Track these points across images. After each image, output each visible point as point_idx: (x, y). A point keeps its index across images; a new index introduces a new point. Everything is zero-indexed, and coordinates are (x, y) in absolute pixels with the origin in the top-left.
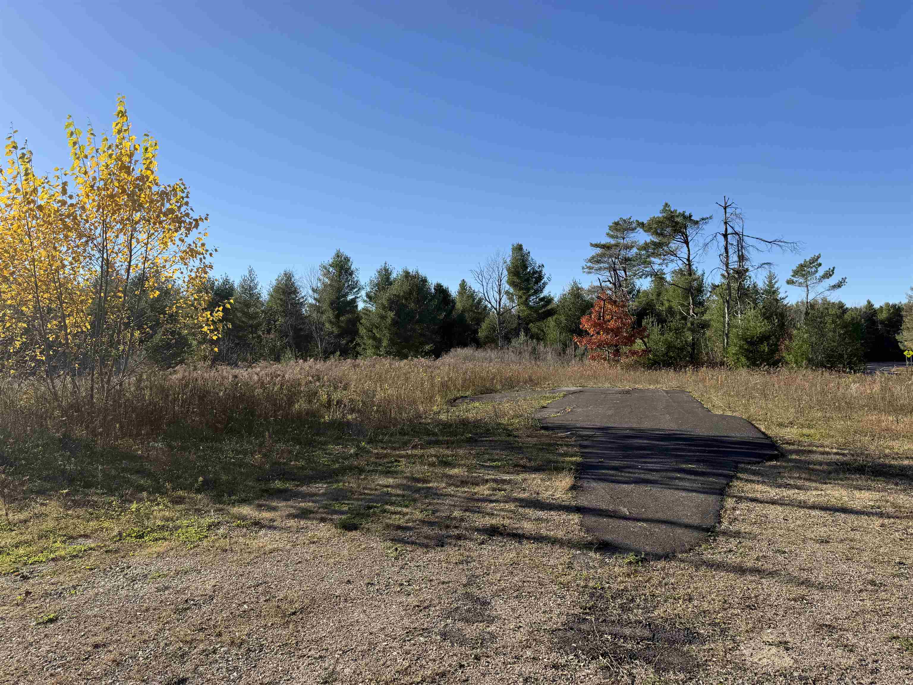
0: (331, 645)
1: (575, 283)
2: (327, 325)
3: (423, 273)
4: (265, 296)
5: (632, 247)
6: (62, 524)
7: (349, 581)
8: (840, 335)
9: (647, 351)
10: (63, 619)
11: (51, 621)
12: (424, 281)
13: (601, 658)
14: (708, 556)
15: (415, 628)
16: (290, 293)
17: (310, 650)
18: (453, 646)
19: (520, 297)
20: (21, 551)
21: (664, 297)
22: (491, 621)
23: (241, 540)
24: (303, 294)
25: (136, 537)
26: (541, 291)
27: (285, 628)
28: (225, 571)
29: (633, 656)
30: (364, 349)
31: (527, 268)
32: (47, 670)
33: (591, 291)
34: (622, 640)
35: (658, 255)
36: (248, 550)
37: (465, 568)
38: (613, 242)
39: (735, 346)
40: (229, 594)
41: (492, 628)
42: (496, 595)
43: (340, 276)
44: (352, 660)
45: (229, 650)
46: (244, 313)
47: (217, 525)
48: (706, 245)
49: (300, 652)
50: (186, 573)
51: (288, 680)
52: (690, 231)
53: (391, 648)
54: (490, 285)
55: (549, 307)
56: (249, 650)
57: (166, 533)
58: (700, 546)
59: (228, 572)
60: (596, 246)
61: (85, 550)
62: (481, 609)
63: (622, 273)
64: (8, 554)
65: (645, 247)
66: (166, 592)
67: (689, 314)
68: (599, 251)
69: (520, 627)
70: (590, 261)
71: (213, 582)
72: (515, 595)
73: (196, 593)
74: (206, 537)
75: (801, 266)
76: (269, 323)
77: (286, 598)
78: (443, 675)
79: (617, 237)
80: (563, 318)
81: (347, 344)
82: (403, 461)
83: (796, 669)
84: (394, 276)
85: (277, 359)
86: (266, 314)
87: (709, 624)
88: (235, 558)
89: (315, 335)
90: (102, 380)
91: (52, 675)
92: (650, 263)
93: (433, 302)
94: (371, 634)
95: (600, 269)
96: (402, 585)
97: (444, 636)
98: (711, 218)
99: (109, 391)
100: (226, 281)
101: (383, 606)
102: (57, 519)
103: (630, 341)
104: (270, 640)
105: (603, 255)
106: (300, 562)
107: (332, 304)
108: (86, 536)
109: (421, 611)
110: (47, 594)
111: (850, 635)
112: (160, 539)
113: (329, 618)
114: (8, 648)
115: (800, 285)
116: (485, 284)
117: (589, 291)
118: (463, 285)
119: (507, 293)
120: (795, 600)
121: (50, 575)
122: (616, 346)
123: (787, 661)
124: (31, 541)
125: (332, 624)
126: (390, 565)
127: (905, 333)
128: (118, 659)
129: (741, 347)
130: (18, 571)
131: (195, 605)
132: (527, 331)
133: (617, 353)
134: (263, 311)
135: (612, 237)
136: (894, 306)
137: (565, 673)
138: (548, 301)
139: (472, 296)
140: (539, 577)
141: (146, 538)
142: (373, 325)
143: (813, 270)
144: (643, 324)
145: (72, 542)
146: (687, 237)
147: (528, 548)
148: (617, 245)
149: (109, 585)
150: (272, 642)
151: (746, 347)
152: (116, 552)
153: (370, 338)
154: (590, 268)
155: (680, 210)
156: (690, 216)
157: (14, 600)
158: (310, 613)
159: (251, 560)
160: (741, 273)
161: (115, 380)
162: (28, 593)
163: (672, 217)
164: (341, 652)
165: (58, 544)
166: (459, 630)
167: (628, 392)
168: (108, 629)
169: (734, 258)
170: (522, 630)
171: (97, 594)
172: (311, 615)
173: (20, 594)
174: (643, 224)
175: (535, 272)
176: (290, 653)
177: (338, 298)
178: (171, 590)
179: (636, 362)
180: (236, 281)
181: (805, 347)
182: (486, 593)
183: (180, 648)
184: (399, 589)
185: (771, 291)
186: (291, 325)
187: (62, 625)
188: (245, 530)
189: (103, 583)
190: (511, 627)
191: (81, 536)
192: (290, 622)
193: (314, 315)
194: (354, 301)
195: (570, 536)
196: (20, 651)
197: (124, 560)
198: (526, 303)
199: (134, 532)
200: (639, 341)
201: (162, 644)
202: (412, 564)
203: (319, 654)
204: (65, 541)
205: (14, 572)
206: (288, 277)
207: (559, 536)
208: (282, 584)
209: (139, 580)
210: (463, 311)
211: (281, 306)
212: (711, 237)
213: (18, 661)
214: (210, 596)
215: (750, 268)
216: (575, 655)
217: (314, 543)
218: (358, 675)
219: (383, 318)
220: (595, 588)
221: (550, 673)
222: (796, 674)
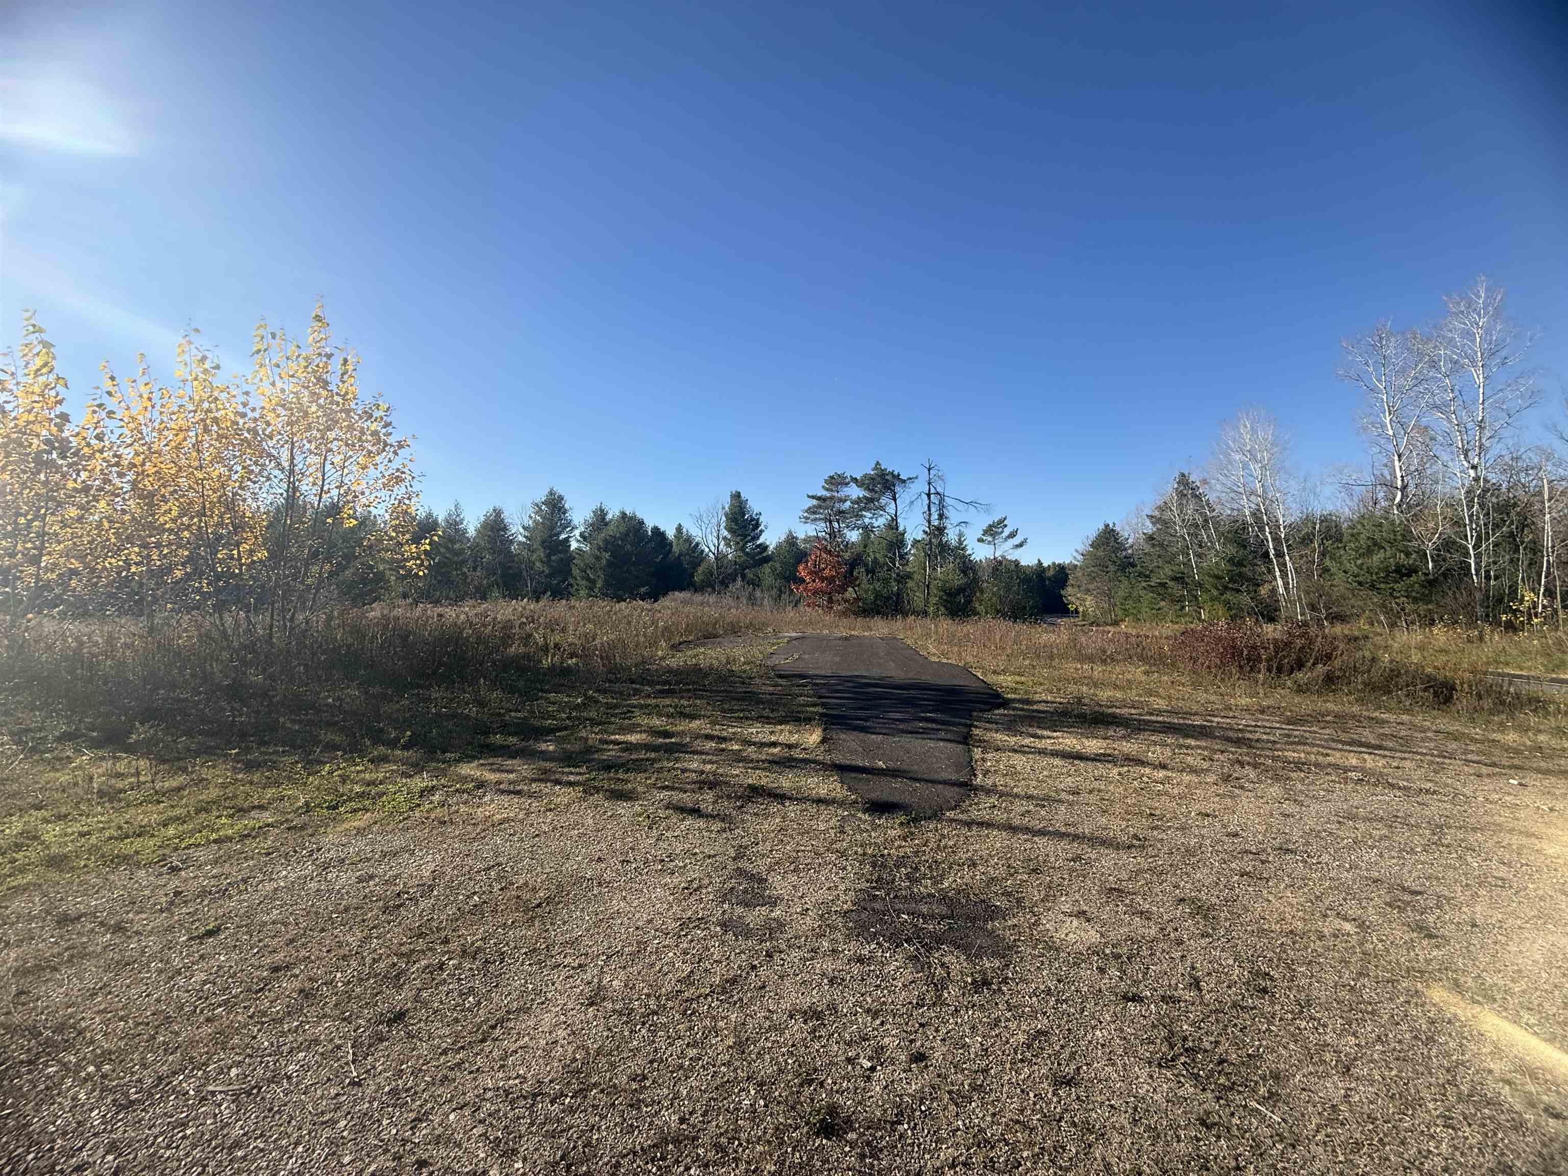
0: (590, 947)
1: (790, 532)
2: (538, 564)
3: (639, 515)
4: (471, 532)
5: (846, 501)
6: (230, 791)
7: (599, 858)
8: (1024, 590)
9: (857, 599)
10: (227, 928)
11: (210, 933)
12: (641, 523)
13: (905, 945)
14: (974, 814)
15: (689, 918)
16: (498, 530)
17: (565, 957)
18: (737, 940)
19: (738, 543)
20: (171, 831)
21: (870, 550)
22: (773, 903)
23: (463, 808)
24: (513, 532)
25: (328, 808)
26: (758, 538)
27: (530, 926)
28: (446, 850)
29: (939, 940)
30: (577, 590)
31: (744, 515)
32: (202, 1012)
33: (807, 540)
34: (921, 920)
35: (869, 510)
36: (473, 821)
37: (730, 837)
38: (828, 494)
39: (936, 596)
40: (453, 882)
41: (777, 913)
42: (770, 869)
43: (552, 514)
44: (620, 967)
45: (460, 963)
46: (447, 548)
47: (432, 790)
48: (912, 502)
49: (553, 960)
50: (395, 854)
51: (543, 1003)
52: (897, 489)
53: (664, 947)
54: (709, 530)
55: (765, 554)
56: (487, 961)
57: (367, 802)
58: (964, 802)
59: (450, 851)
60: (813, 497)
61: (260, 828)
62: (758, 888)
63: (836, 525)
64: (153, 836)
65: (858, 501)
66: (371, 883)
67: (894, 565)
68: (815, 502)
69: (808, 909)
70: (806, 511)
71: (432, 866)
72: (792, 868)
73: (410, 884)
74: (419, 805)
75: (990, 526)
76: (475, 561)
77: (526, 884)
78: (734, 981)
79: (832, 491)
80: (778, 565)
81: (558, 584)
82: (637, 712)
83: (1106, 945)
84: (609, 517)
85: (484, 598)
86: (472, 550)
87: (1003, 894)
88: (457, 833)
89: (525, 573)
90: (284, 617)
91: (208, 1020)
92: (862, 516)
93: (649, 545)
94: (637, 928)
95: (815, 519)
96: (663, 861)
97: (724, 925)
98: (916, 478)
99: (292, 629)
100: (430, 515)
101: (645, 890)
102: (224, 786)
103: (843, 589)
104: (512, 945)
105: (820, 507)
106: (537, 835)
107: (543, 542)
108: (261, 808)
109: (691, 894)
110: (205, 891)
111: (1139, 899)
112: (360, 810)
113: (582, 910)
114: (142, 979)
115: (989, 543)
116: (704, 529)
117: (805, 540)
118: (679, 529)
119: (725, 538)
120: (1073, 860)
121: (211, 864)
122: (830, 593)
123: (1092, 936)
124: (186, 816)
125: (587, 918)
126: (644, 836)
127: (1069, 589)
128: (308, 985)
129: (940, 598)
130: (165, 860)
131: (411, 899)
132: (744, 577)
133: (830, 601)
134: (469, 548)
135: (827, 490)
136: (1059, 565)
137: (872, 968)
138: (764, 548)
139: (689, 540)
140: (813, 845)
141: (342, 809)
142: (587, 565)
143: (1000, 530)
144: (855, 574)
145: (242, 816)
146: (895, 494)
147: (792, 810)
148: (832, 498)
149: (293, 876)
150: (515, 948)
151: (945, 598)
152: (303, 828)
153: (583, 578)
154: (807, 518)
155: (890, 469)
156: (899, 475)
157: (155, 905)
158: (559, 903)
159: (477, 834)
160: (941, 530)
161: (300, 617)
162: (177, 894)
163: (883, 474)
164: (605, 957)
165: (224, 820)
166: (740, 917)
167: (846, 639)
168: (292, 941)
169: (935, 516)
170: (810, 913)
171: (276, 889)
172: (561, 906)
173: (166, 895)
174: (856, 479)
175: (753, 519)
176: (540, 962)
177: (550, 537)
178: (377, 880)
179: (847, 609)
180: (441, 516)
181: (994, 599)
182: (760, 866)
183: (394, 965)
184: (660, 867)
185: (961, 547)
186: (500, 563)
187: (226, 938)
188: (465, 796)
189: (284, 873)
190: (798, 910)
191: (254, 808)
192: (535, 918)
193: (525, 553)
194: (567, 540)
195: (833, 794)
196: (161, 983)
197: (313, 840)
198: (743, 549)
199: (325, 801)
200: (850, 589)
201: (368, 961)
202: (669, 834)
203: (577, 961)
204: (234, 814)
205: (160, 861)
206: (498, 513)
207: (822, 796)
208: (519, 865)
209: (334, 867)
210: (680, 555)
211: (489, 542)
212: (916, 496)
213: (158, 1000)
214: (430, 886)
215: (949, 526)
216: (877, 944)
217: (550, 810)
218: (631, 988)
219: (598, 558)
220: (875, 856)
221: (856, 969)
222: (1108, 951)
